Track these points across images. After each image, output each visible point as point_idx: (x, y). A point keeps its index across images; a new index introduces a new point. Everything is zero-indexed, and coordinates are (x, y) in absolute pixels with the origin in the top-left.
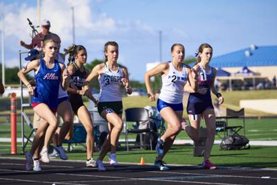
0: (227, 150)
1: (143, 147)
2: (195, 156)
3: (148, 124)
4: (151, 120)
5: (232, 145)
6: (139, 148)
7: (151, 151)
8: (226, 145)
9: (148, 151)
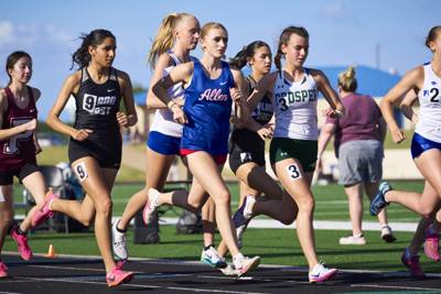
0: (187, 233)
1: (54, 228)
2: (136, 243)
3: (62, 192)
4: (67, 185)
5: (195, 225)
6: (47, 229)
7: (67, 234)
8: (186, 226)
9: (62, 235)
